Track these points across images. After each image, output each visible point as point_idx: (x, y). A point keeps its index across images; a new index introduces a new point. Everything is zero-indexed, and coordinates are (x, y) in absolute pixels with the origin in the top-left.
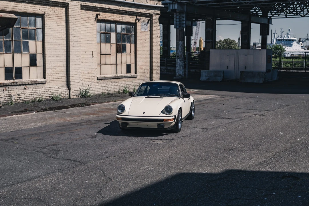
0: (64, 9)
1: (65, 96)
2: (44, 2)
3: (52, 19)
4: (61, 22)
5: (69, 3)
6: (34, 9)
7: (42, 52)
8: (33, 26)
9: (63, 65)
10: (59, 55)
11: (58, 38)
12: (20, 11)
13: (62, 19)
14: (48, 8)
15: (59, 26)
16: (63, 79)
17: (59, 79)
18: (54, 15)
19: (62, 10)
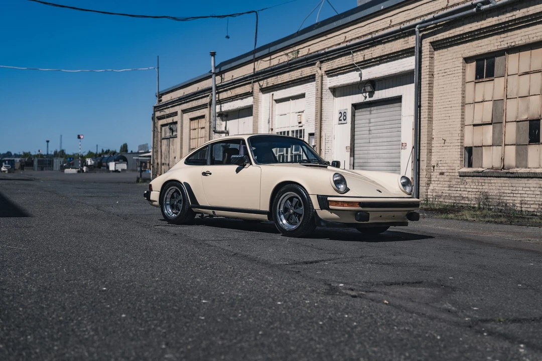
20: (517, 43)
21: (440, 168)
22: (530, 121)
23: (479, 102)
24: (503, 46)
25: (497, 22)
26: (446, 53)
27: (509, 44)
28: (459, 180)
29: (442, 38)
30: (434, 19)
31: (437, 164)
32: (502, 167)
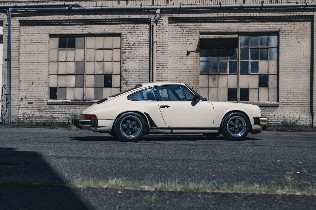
0: (310, 23)
1: (305, 123)
2: (278, 18)
3: (291, 35)
4: (303, 38)
5: (313, 16)
6: (265, 28)
7: (276, 73)
8: (266, 45)
9: (306, 87)
10: (299, 76)
11: (298, 57)
12: (247, 31)
13: (306, 35)
14: (285, 24)
15: (299, 43)
16: (305, 104)
17: (299, 104)
18: (293, 31)
19: (305, 25)
20: (96, 32)
21: (28, 99)
22: (104, 75)
23: (63, 62)
24: (83, 32)
25: (83, 18)
26: (32, 29)
27: (89, 32)
28: (48, 107)
29: (32, 19)
30: (27, 7)
31: (26, 97)
32: (84, 99)
